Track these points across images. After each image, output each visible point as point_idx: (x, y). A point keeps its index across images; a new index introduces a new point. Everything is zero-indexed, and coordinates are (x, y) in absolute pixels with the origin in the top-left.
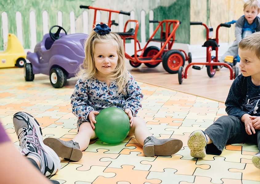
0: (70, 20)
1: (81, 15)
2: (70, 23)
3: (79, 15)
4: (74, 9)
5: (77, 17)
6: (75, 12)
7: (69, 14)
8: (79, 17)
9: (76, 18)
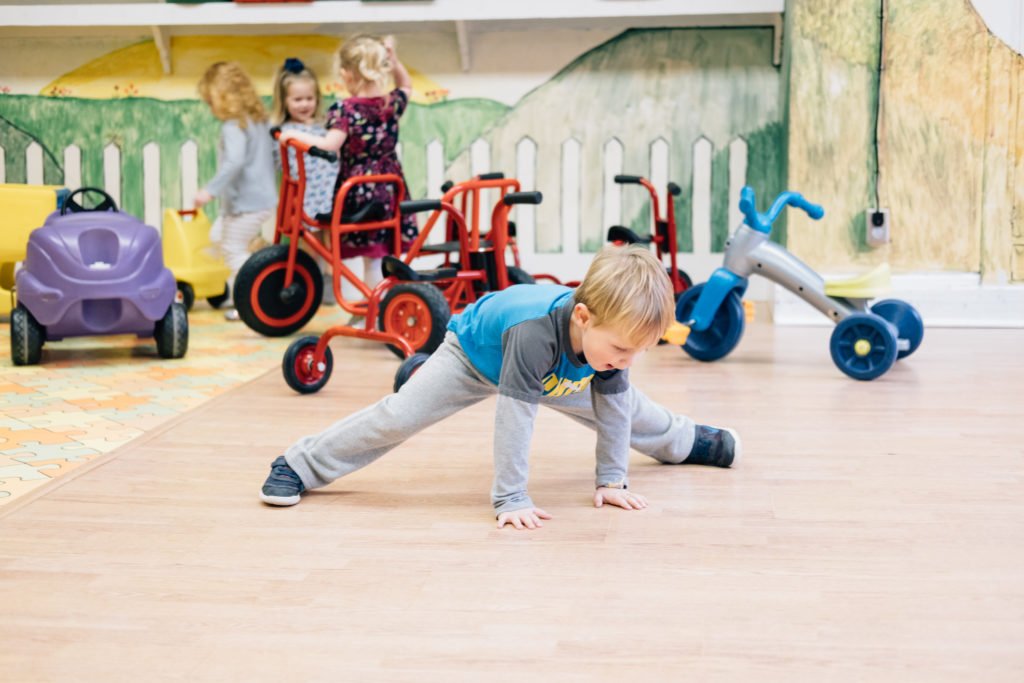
0: (426, 167)
1: (466, 153)
2: (426, 178)
3: (459, 154)
4: (444, 134)
5: (452, 159)
6: (445, 144)
7: (426, 148)
8: (459, 159)
9: (448, 163)
